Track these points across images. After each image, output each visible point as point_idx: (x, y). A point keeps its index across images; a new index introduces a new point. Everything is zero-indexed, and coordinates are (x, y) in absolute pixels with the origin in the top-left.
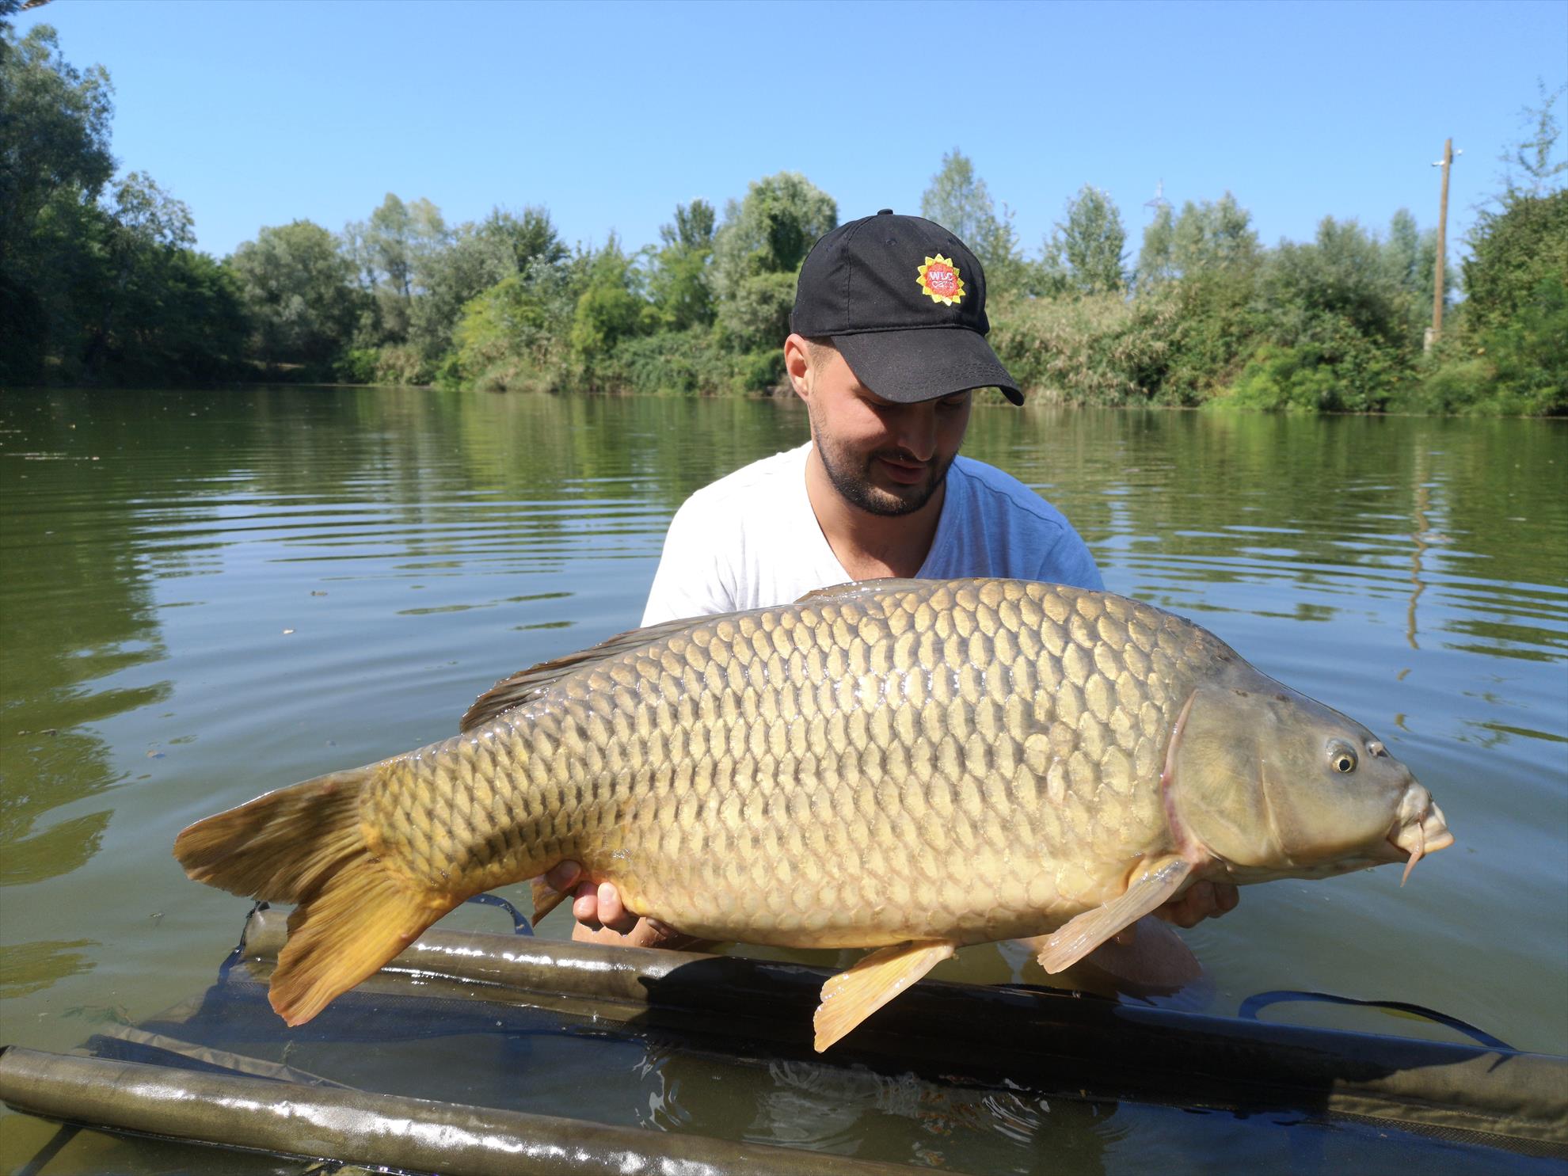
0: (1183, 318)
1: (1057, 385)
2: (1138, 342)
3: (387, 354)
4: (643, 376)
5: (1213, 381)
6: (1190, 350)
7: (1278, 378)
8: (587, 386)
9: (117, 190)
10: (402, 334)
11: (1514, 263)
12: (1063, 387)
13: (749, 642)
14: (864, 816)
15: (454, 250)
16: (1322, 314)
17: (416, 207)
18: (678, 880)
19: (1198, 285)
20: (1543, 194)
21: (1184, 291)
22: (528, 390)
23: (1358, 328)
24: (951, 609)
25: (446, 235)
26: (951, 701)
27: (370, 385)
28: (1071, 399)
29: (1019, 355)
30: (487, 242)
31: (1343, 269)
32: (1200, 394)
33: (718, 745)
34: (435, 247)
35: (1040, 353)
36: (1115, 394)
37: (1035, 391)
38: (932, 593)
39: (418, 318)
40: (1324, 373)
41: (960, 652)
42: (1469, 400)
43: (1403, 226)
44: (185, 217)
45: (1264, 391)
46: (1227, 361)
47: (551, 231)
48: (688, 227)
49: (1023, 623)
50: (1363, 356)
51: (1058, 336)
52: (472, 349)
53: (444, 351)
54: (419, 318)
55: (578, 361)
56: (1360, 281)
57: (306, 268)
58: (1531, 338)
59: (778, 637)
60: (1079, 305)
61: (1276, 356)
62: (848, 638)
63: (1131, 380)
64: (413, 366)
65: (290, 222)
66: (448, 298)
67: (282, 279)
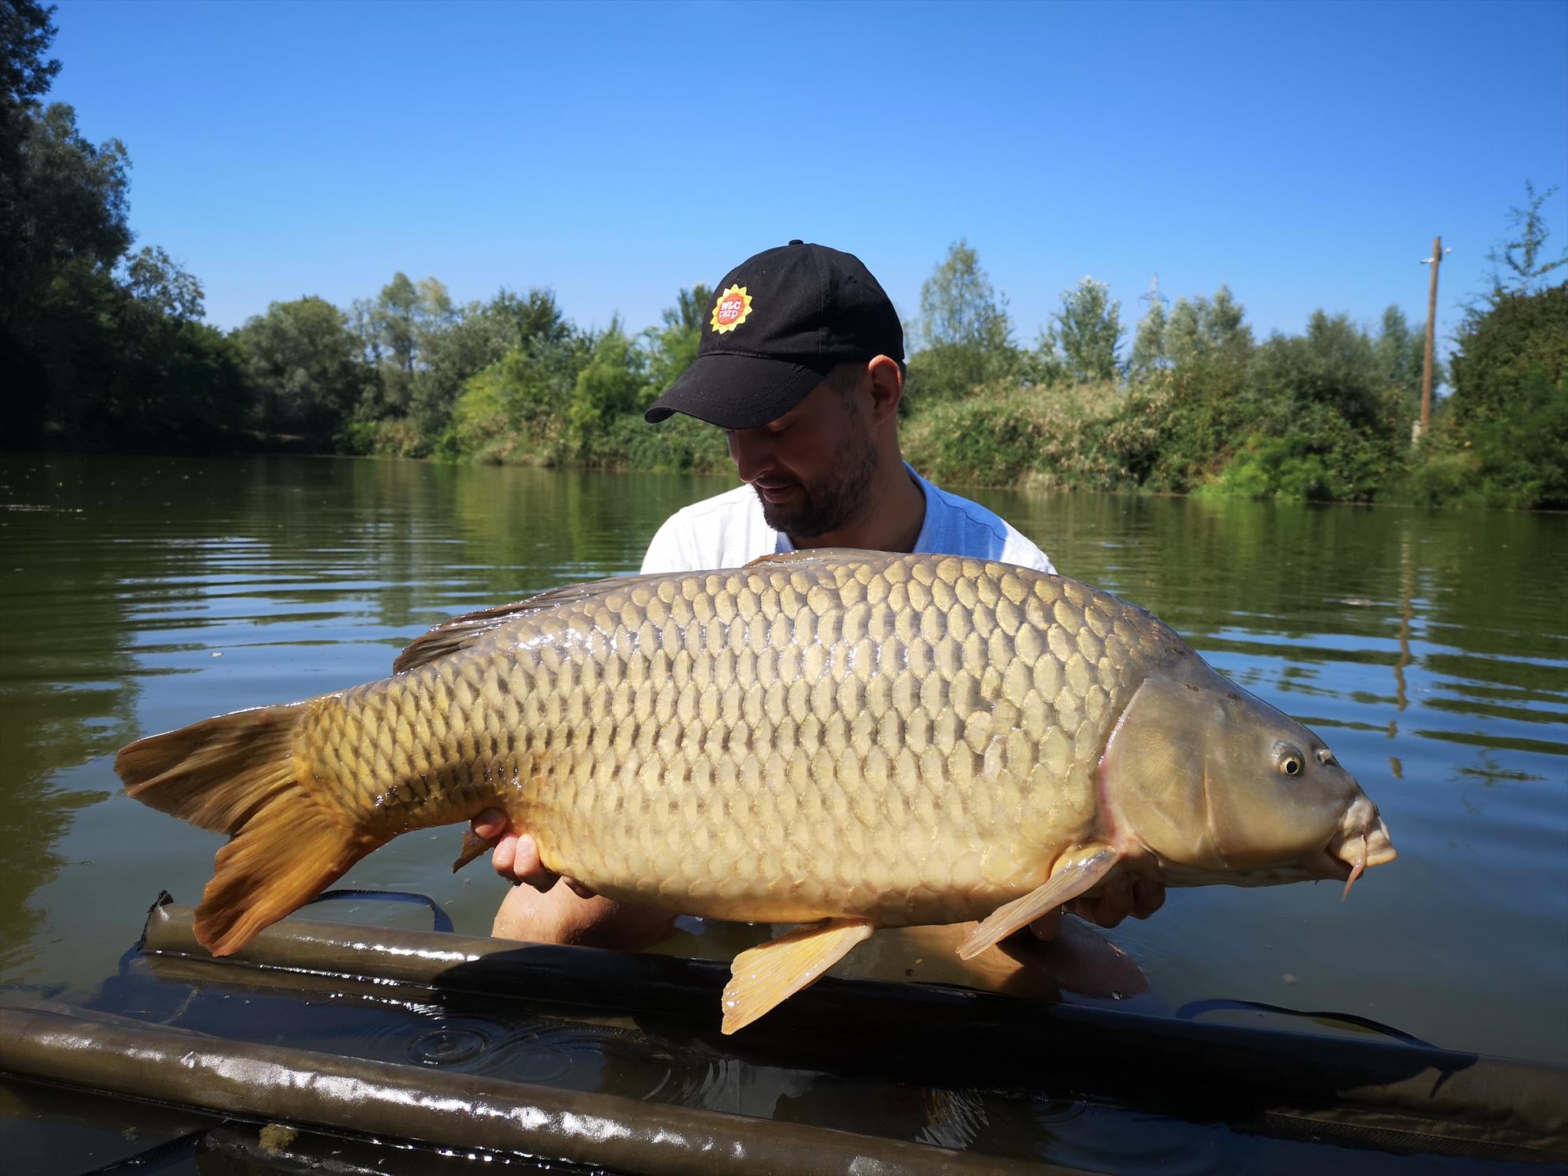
0: (1175, 406)
1: (1049, 469)
2: (1130, 428)
3: (387, 427)
4: (640, 453)
5: (1203, 469)
6: (1180, 438)
7: (1267, 466)
8: (583, 462)
9: (130, 263)
10: (403, 408)
11: (1501, 359)
12: (1055, 471)
13: (690, 605)
14: (794, 788)
15: (460, 329)
16: (1311, 404)
17: (424, 286)
18: (591, 837)
19: (1189, 374)
20: (1531, 293)
21: (1176, 380)
22: (525, 464)
23: (1347, 419)
24: (906, 583)
25: (452, 313)
26: (899, 674)
27: (368, 457)
28: (1063, 483)
29: (1012, 439)
30: (494, 320)
31: (1332, 362)
32: (1190, 481)
33: (643, 706)
34: (440, 324)
35: (1033, 437)
36: (1105, 479)
37: (1027, 475)
38: (887, 566)
39: (419, 393)
40: (1311, 463)
41: (912, 625)
42: (1456, 492)
43: (1393, 322)
44: (196, 291)
45: (1253, 479)
46: (1217, 449)
47: (556, 310)
48: (691, 309)
49: (979, 601)
50: (1351, 447)
51: (1051, 422)
52: (472, 424)
53: (444, 425)
54: (421, 393)
55: (575, 437)
56: (1349, 374)
57: (312, 342)
58: (1517, 432)
59: (721, 601)
60: (1073, 391)
61: (1266, 446)
62: (796, 606)
63: (1122, 466)
64: (412, 439)
65: (299, 298)
66: (450, 373)
67: (287, 352)
